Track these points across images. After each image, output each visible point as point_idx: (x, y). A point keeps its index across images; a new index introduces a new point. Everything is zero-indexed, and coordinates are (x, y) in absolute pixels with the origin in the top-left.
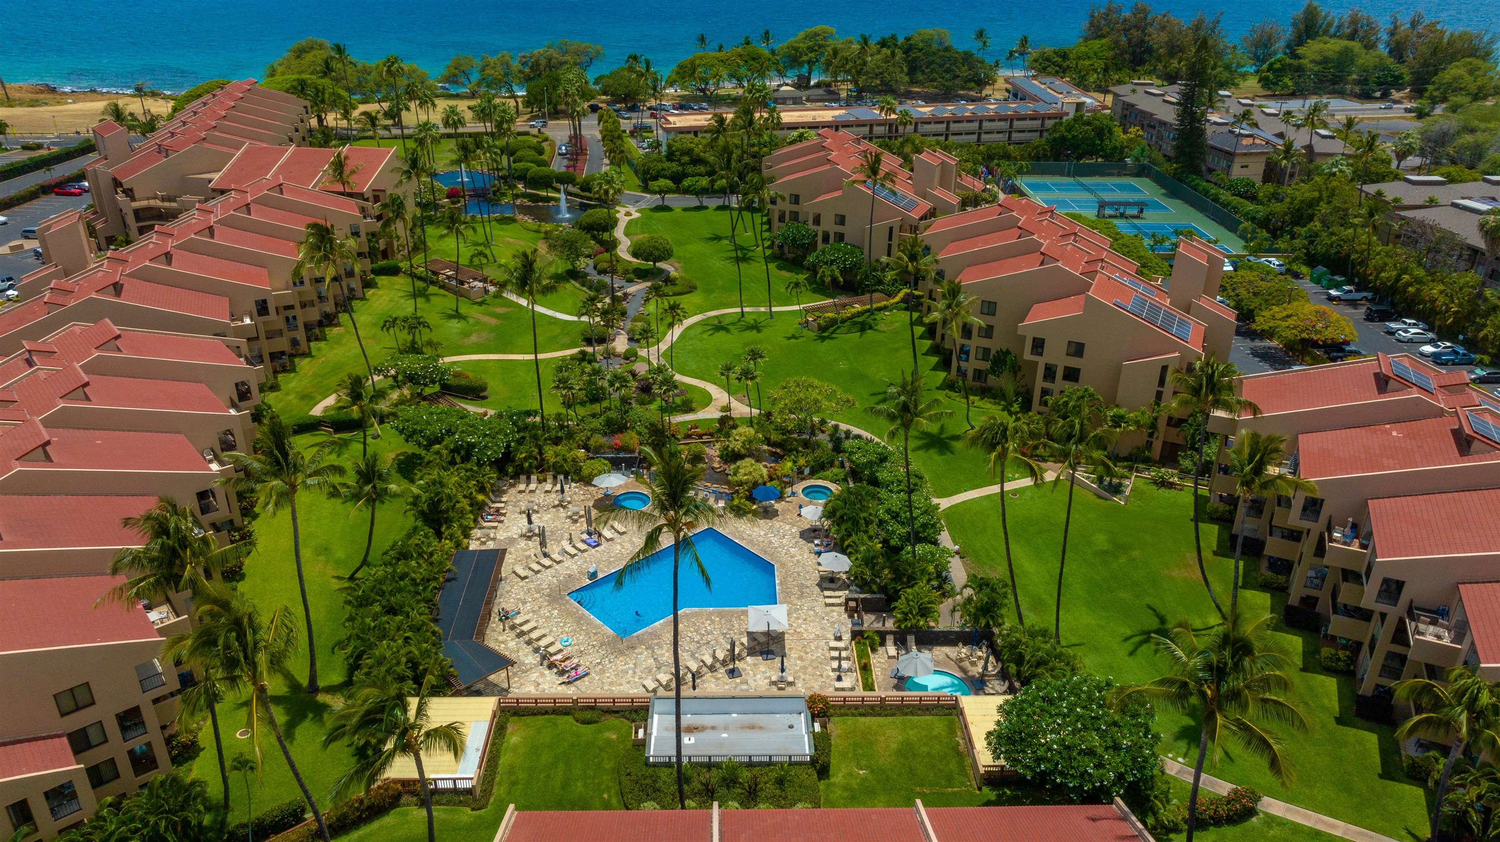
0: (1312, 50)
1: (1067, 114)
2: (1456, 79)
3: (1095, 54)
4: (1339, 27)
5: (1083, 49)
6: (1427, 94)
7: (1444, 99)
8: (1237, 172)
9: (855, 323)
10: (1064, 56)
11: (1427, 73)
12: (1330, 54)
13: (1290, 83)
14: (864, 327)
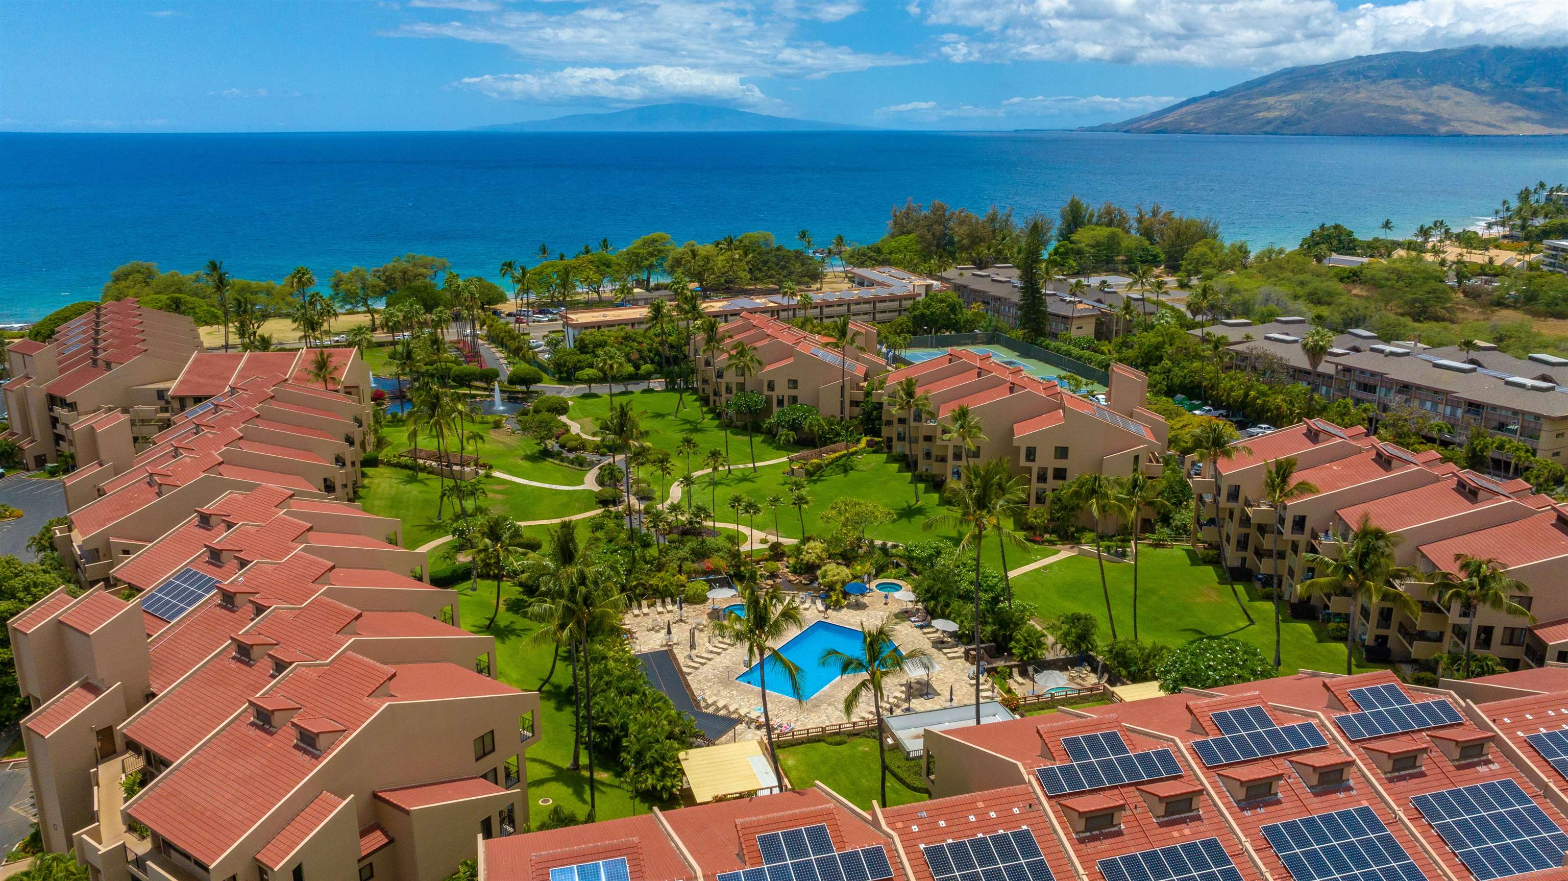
0: (1084, 237)
1: (920, 295)
2: (1203, 255)
3: (906, 247)
4: (1100, 217)
5: (893, 244)
6: (1183, 268)
7: (1197, 272)
8: (1074, 333)
9: (838, 466)
10: (878, 251)
11: (1176, 252)
12: (1101, 239)
13: (1074, 264)
14: (846, 469)
